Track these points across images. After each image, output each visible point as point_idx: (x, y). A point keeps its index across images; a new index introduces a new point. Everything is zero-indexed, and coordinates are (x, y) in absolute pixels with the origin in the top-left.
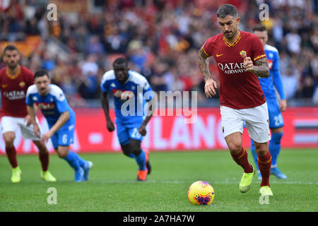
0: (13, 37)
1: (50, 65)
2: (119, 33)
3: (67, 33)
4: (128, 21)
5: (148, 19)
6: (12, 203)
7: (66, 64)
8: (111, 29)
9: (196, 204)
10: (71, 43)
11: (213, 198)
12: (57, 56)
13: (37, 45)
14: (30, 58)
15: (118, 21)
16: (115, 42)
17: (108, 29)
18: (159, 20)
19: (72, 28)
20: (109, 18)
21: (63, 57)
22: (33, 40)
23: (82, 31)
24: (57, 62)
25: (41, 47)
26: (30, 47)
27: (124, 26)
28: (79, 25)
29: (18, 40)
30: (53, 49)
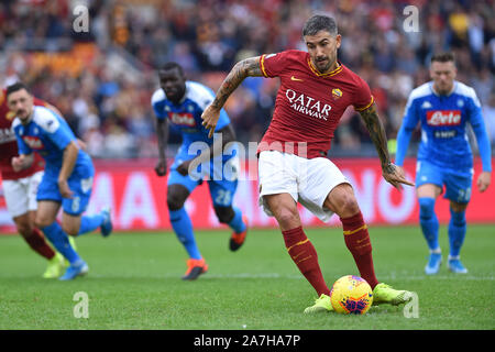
0: (52, 45)
1: (111, 90)
2: (221, 38)
3: (138, 38)
4: (234, 20)
5: (268, 16)
6: (49, 310)
7: (136, 87)
8: (209, 31)
9: (343, 313)
10: (145, 55)
11: (371, 303)
12: (121, 76)
13: (90, 58)
14: (79, 79)
15: (219, 20)
16: (215, 53)
17: (204, 32)
18: (285, 18)
19: (147, 31)
20: (205, 14)
21: (133, 77)
22: (83, 51)
23: (162, 36)
24: (122, 85)
25: (97, 61)
26: (79, 61)
27: (228, 28)
28: (157, 26)
29: (62, 51)
30: (116, 65)
